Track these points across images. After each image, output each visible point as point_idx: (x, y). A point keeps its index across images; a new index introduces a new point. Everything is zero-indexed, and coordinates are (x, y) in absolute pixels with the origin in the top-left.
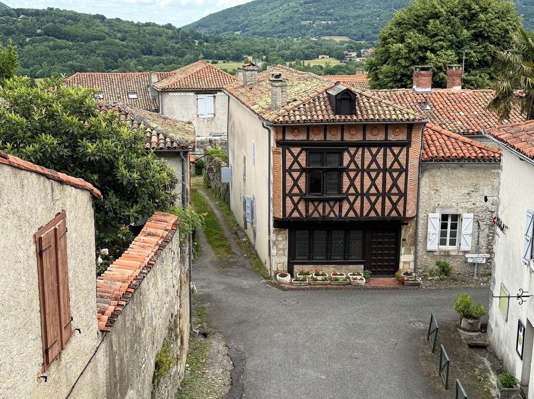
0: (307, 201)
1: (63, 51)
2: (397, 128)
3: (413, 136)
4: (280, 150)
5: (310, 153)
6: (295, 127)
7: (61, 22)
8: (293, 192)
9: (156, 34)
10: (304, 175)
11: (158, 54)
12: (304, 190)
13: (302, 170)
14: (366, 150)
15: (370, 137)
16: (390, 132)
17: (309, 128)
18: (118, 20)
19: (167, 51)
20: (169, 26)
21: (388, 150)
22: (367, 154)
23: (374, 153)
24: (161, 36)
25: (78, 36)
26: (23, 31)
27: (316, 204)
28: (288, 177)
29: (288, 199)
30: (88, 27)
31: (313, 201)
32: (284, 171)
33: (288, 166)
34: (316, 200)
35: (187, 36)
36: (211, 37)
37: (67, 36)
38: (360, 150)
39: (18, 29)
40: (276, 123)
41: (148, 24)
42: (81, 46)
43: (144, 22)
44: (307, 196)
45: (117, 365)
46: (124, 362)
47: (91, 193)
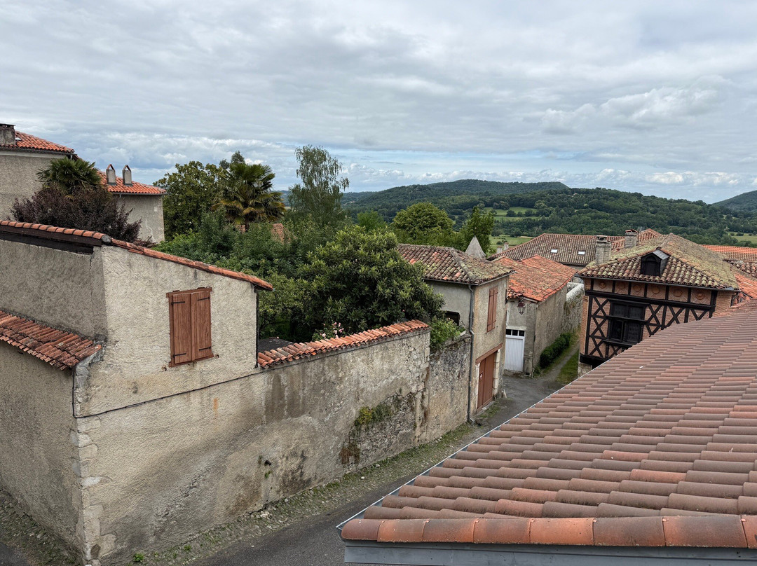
0: (608, 344)
1: (601, 220)
2: (700, 293)
3: (717, 302)
4: (588, 298)
5: (614, 305)
6: (603, 281)
7: (604, 199)
8: (595, 335)
9: (685, 209)
10: (607, 321)
11: (684, 225)
12: (606, 335)
13: (606, 318)
14: (668, 308)
15: (672, 297)
16: (693, 296)
17: (614, 282)
18: (653, 197)
19: (692, 223)
20: (700, 203)
21: (690, 312)
22: (669, 312)
23: (676, 312)
24: (689, 210)
25: (615, 209)
26: (573, 204)
27: (616, 349)
28: (592, 321)
29: (591, 340)
30: (625, 202)
31: (613, 345)
32: (590, 316)
33: (593, 313)
34: (616, 345)
35: (716, 211)
36: (740, 212)
37: (607, 209)
38: (662, 308)
39: (569, 203)
40: (583, 275)
41: (680, 201)
42: (616, 217)
43: (676, 199)
44: (608, 341)
45: (286, 394)
46: (299, 396)
47: (254, 285)
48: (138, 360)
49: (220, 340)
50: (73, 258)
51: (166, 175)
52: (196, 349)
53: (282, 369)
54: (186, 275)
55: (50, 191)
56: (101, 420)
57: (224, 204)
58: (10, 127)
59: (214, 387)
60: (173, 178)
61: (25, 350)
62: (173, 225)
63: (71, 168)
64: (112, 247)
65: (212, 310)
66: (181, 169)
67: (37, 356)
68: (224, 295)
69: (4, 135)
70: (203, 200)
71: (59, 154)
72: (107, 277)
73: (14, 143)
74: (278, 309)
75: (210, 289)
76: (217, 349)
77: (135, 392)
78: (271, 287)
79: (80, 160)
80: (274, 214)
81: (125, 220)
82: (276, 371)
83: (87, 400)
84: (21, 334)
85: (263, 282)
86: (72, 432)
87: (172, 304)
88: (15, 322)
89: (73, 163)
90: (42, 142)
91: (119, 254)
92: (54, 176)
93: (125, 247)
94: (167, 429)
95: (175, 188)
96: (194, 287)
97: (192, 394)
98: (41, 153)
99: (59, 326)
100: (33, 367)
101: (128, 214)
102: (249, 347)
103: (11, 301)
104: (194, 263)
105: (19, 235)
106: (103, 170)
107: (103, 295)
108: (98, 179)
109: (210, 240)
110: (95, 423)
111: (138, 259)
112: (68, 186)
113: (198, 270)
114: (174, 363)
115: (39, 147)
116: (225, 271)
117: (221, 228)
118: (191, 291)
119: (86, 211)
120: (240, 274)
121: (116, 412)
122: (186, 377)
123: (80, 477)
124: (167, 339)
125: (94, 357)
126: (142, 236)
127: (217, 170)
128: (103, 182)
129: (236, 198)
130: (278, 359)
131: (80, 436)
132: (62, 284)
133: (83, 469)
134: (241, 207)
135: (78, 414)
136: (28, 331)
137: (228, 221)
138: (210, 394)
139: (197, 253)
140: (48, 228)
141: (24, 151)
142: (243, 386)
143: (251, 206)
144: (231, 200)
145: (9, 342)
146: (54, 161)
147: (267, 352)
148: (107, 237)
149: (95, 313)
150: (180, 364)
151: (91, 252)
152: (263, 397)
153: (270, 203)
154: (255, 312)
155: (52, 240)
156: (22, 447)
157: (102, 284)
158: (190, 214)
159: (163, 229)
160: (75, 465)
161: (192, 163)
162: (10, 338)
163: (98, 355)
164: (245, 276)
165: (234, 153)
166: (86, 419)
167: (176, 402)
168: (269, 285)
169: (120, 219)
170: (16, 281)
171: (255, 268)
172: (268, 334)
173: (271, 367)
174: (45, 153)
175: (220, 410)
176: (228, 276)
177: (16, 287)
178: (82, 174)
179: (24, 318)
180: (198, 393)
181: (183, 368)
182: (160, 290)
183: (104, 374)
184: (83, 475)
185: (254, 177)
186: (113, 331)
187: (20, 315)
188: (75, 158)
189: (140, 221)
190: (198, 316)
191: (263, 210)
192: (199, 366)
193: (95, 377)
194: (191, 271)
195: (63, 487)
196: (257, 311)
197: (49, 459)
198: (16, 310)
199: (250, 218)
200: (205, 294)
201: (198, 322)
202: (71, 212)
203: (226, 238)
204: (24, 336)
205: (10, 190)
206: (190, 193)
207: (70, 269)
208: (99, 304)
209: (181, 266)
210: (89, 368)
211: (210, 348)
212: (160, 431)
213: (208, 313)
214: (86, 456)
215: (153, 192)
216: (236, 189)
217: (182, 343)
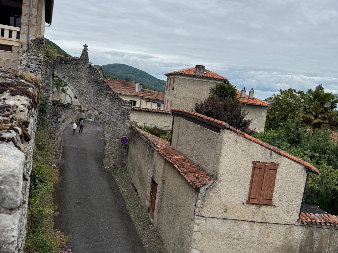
45: (316, 246)
46: (325, 251)
47: (307, 168)
48: (230, 195)
49: (278, 197)
50: (211, 133)
51: (273, 95)
52: (263, 198)
53: (316, 228)
54: (265, 153)
55: (212, 99)
56: (206, 220)
57: (302, 115)
58: (203, 67)
59: (269, 224)
60: (277, 97)
61: (182, 173)
62: (271, 124)
63: (224, 88)
64: (229, 131)
65: (277, 177)
66: (282, 93)
67: (186, 178)
68: (286, 170)
69: (200, 71)
70: (292, 111)
71: (221, 81)
72: (224, 146)
73: (203, 74)
74: (322, 188)
75: (278, 165)
76: (275, 201)
77: (225, 212)
78: (318, 172)
79: (230, 84)
80: (334, 125)
81: (244, 117)
82: (311, 228)
83: (201, 207)
84: (182, 166)
85: (314, 168)
86: (192, 221)
87: (254, 168)
88: (181, 159)
89: (226, 85)
90: (215, 74)
91: (232, 135)
92: (216, 92)
93: (236, 132)
94: (238, 239)
95: (276, 103)
96: (269, 161)
97: (256, 224)
98: (213, 80)
99: (198, 166)
100: (183, 183)
101: (246, 115)
102: (295, 206)
103: (182, 148)
104: (271, 147)
105: (192, 118)
106: (240, 90)
107: (220, 155)
108: (236, 95)
109: (288, 136)
110: (203, 221)
111: (241, 140)
112: (221, 97)
113: (273, 152)
114: (249, 202)
115: (213, 77)
116: (290, 156)
117: (297, 129)
118: (267, 163)
119: (226, 110)
120: (299, 159)
121: (214, 219)
122: (254, 213)
123: (191, 247)
124: (248, 187)
125: (209, 186)
126: (251, 127)
127: (304, 95)
128: (238, 96)
129: (310, 112)
130: (314, 221)
131: (195, 225)
132: (204, 145)
133: (193, 243)
134: (313, 118)
135: (196, 213)
136: (185, 165)
137: (302, 126)
138: (266, 228)
139: (279, 142)
140: (204, 116)
141: (206, 79)
142: (287, 230)
143: (320, 118)
144: (307, 113)
145: (177, 168)
146: (218, 84)
147: (308, 214)
148: (228, 125)
149: (215, 164)
150: (252, 204)
151: (219, 132)
152: (299, 241)
153: (333, 118)
154: (304, 186)
155: (204, 123)
156: (171, 220)
157: (220, 149)
158: (282, 119)
159: (264, 125)
160: (190, 239)
161: (290, 90)
162: (178, 166)
163: (211, 185)
164: (302, 162)
165: (318, 85)
166: (200, 217)
167: (246, 225)
168: (317, 171)
169: (241, 117)
170: (186, 140)
171: (312, 157)
172: (312, 203)
173: (308, 224)
174: (215, 80)
175: (270, 240)
176: (290, 159)
177: (185, 143)
178: (229, 91)
179: (186, 158)
180: (259, 224)
181: (254, 207)
182: (249, 158)
183: (212, 197)
184: (192, 246)
185: (326, 100)
186: (221, 175)
187: (184, 156)
188: (228, 83)
189: (252, 119)
190: (268, 179)
191: (327, 122)
192: (263, 208)
193: (208, 197)
194: (269, 152)
195: (183, 248)
196: (306, 186)
197: (180, 232)
198: (184, 154)
199: (318, 125)
200: (275, 167)
201: (267, 182)
202: (219, 110)
203: (298, 136)
204: (183, 167)
205: (197, 96)
206: (285, 107)
207: (208, 139)
208: (217, 159)
209: (264, 148)
210: (206, 191)
211: (271, 200)
212: (234, 238)
213: (274, 179)
214: (195, 237)
215: (263, 104)
216: (312, 107)
217: (256, 192)
